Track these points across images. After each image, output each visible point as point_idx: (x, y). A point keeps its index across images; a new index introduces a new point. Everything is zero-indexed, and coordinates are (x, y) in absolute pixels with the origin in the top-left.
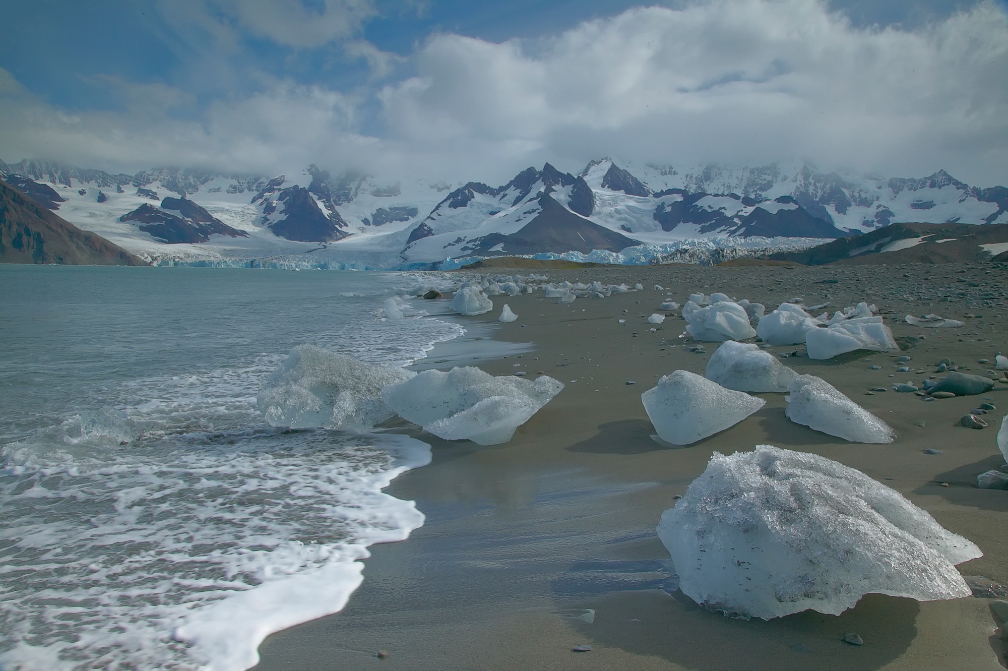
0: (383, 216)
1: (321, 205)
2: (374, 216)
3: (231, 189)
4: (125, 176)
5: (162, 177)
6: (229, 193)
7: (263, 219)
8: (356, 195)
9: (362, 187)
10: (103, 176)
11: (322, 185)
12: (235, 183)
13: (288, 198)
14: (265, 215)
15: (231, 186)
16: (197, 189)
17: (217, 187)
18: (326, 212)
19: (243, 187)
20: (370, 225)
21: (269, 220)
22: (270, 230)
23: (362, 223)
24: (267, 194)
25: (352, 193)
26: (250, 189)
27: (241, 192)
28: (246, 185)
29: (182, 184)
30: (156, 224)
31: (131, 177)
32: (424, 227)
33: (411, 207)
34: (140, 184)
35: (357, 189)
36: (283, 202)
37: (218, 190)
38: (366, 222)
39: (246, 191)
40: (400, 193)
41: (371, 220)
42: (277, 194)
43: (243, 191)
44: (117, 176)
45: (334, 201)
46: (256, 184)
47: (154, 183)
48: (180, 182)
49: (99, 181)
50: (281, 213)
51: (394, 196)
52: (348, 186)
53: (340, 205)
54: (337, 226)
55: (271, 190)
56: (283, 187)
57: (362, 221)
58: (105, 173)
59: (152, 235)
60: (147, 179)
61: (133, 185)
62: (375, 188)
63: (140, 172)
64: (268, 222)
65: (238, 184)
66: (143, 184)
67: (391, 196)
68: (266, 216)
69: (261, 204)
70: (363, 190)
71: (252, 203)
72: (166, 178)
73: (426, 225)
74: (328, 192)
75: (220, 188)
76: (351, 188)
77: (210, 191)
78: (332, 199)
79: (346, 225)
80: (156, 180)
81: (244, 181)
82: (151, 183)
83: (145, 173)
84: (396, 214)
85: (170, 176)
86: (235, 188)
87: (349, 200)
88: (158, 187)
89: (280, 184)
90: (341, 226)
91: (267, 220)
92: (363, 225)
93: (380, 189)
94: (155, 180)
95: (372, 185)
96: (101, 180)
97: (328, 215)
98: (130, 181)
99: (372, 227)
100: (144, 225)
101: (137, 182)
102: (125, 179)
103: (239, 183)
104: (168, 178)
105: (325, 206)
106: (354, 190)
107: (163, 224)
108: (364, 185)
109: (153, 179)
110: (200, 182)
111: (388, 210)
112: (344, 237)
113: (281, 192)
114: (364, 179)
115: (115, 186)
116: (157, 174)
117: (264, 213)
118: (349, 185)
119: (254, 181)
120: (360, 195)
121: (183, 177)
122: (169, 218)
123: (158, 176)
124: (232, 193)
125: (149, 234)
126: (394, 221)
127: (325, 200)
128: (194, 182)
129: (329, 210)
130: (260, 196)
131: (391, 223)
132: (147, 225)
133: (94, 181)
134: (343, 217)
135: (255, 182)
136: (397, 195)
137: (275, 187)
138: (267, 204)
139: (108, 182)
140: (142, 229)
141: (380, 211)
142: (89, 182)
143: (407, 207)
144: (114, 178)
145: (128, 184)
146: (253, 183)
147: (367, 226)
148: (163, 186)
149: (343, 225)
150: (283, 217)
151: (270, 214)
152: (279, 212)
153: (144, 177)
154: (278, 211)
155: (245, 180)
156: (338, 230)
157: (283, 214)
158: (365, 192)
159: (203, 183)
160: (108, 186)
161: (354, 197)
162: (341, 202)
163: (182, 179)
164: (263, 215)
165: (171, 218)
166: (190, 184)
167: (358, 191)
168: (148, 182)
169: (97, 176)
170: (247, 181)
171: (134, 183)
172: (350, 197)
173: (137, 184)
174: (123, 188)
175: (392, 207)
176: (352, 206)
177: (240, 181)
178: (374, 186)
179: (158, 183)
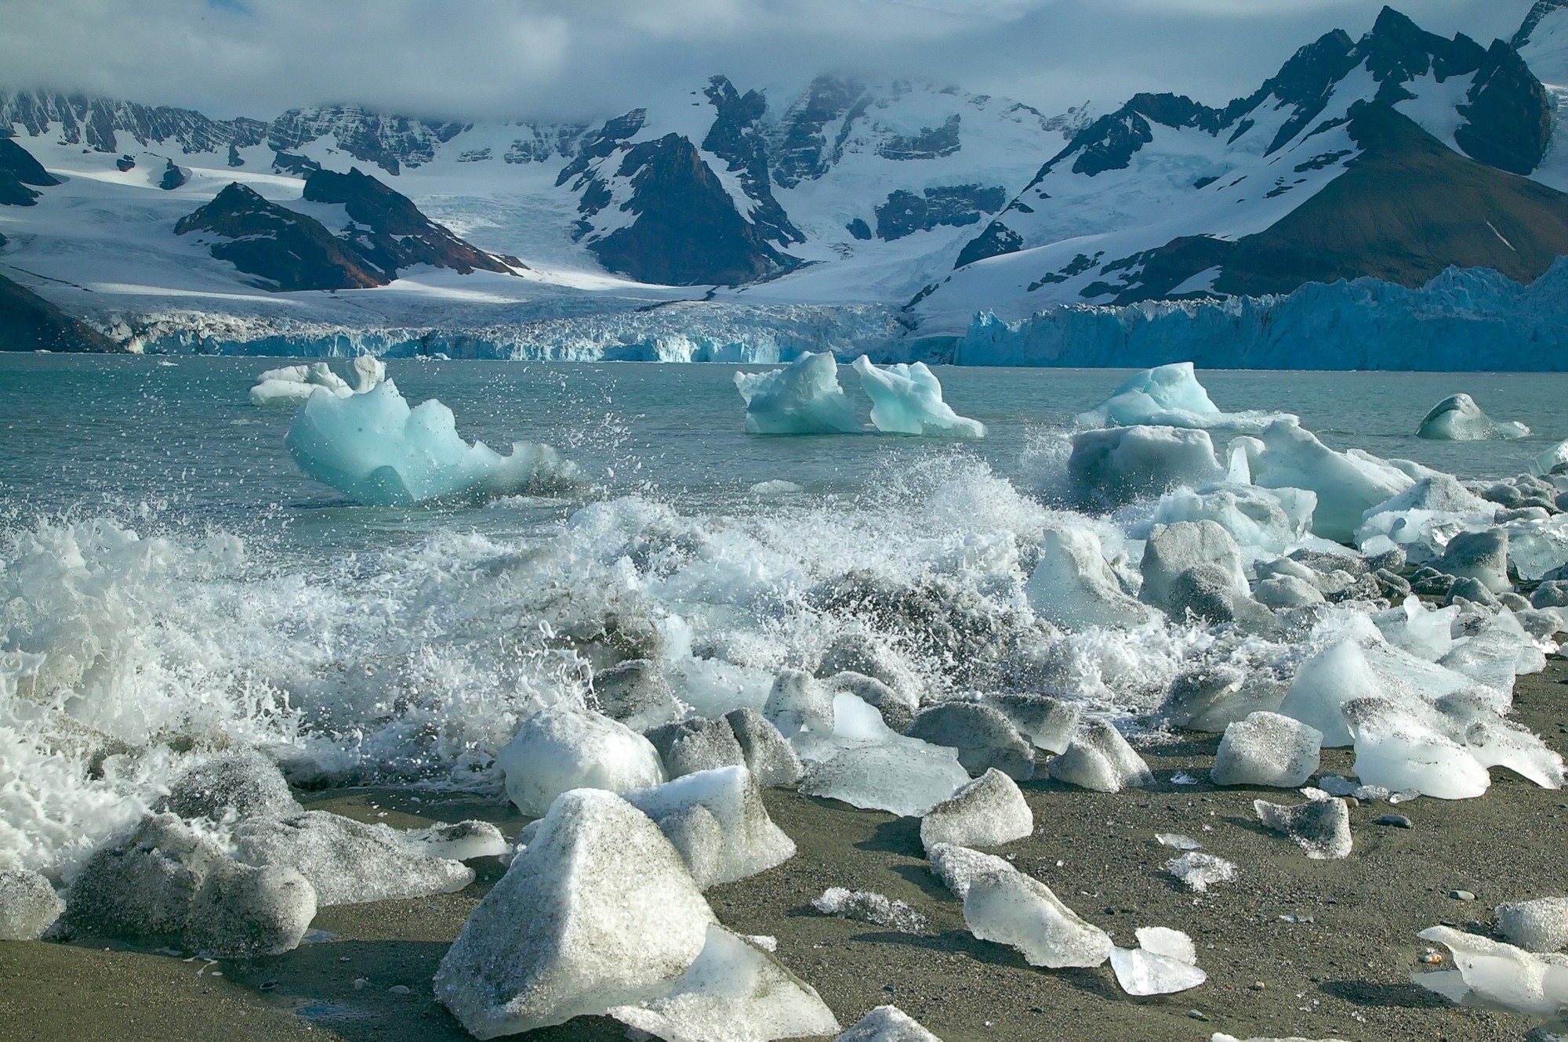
0: (908, 212)
1: (730, 182)
2: (882, 214)
3: (516, 153)
4: (251, 122)
5: (341, 124)
6: (509, 162)
7: (577, 227)
8: (837, 156)
9: (852, 136)
10: (196, 123)
11: (744, 131)
12: (526, 135)
13: (643, 167)
14: (583, 214)
15: (517, 144)
16: (431, 154)
17: (481, 149)
18: (745, 205)
19: (546, 146)
20: (868, 236)
21: (592, 228)
22: (591, 255)
23: (848, 233)
24: (595, 162)
25: (826, 152)
26: (564, 151)
27: (542, 158)
28: (554, 141)
29: (392, 142)
30: (253, 238)
31: (264, 125)
32: (998, 234)
33: (987, 187)
34: (285, 144)
35: (840, 140)
36: (630, 179)
37: (483, 155)
38: (859, 229)
39: (555, 156)
40: (959, 148)
41: (873, 224)
42: (617, 157)
43: (546, 156)
44: (229, 123)
45: (778, 176)
46: (580, 138)
47: (321, 139)
48: (387, 137)
49: (185, 136)
50: (624, 208)
51: (943, 155)
52: (814, 134)
53: (792, 185)
54: (775, 244)
55: (605, 151)
56: (635, 140)
57: (849, 227)
58: (202, 117)
59: (239, 268)
60: (303, 130)
61: (270, 145)
62: (889, 135)
63: (288, 112)
64: (588, 235)
65: (533, 138)
66: (292, 144)
67: (933, 157)
68: (584, 218)
69: (577, 187)
70: (857, 142)
71: (558, 184)
72: (350, 125)
73: (1002, 228)
74: (760, 150)
75: (488, 150)
76: (824, 140)
77: (464, 158)
78: (770, 171)
79: (800, 238)
80: (327, 132)
81: (549, 130)
82: (313, 139)
83: (298, 113)
84: (944, 207)
85: (361, 122)
86: (526, 148)
87: (816, 170)
88: (331, 151)
89: (632, 131)
90: (785, 243)
91: (585, 227)
92: (848, 237)
93: (901, 138)
94: (321, 132)
95: (881, 127)
96: (191, 133)
97: (750, 213)
98: (262, 135)
99: (876, 242)
100: (225, 240)
101: (279, 139)
102: (250, 130)
103: (537, 135)
104: (354, 125)
105: (743, 186)
106: (831, 143)
107: (271, 237)
108: (859, 128)
109: (317, 130)
110: (439, 135)
111: (923, 196)
112: (788, 271)
113: (627, 152)
114: (858, 112)
115: (223, 150)
116: (328, 117)
117: (581, 209)
118: (819, 130)
119: (574, 129)
120: (846, 155)
121: (395, 123)
122: (288, 223)
123: (331, 121)
124: (519, 162)
125: (232, 265)
126: (939, 225)
127: (745, 171)
128: (424, 134)
129: (753, 197)
130: (580, 165)
131: (928, 230)
132: (231, 240)
133: (173, 137)
134: (794, 217)
135: (578, 133)
136: (948, 153)
137: (618, 141)
138: (591, 185)
139: (208, 139)
140: (218, 252)
141: (899, 199)
142: (160, 140)
143: (975, 186)
144: (223, 127)
145: (258, 143)
146: (573, 135)
147: (862, 241)
148: (343, 147)
149: (792, 239)
150: (629, 219)
151: (595, 213)
152: (619, 205)
153: (297, 125)
154: (616, 202)
155: (553, 126)
156: (773, 254)
157: (630, 212)
158: (860, 148)
159: (445, 138)
160: (207, 149)
161: (830, 163)
162: (795, 178)
163: (392, 127)
164: (579, 216)
165: (293, 222)
166: (412, 141)
167: (842, 145)
168: (307, 137)
169: (183, 124)
170: (557, 130)
171: (272, 141)
172: (820, 163)
173: (278, 144)
174: (243, 152)
175: (934, 187)
176: (824, 187)
177: (539, 130)
178: (887, 130)
179: (330, 141)
